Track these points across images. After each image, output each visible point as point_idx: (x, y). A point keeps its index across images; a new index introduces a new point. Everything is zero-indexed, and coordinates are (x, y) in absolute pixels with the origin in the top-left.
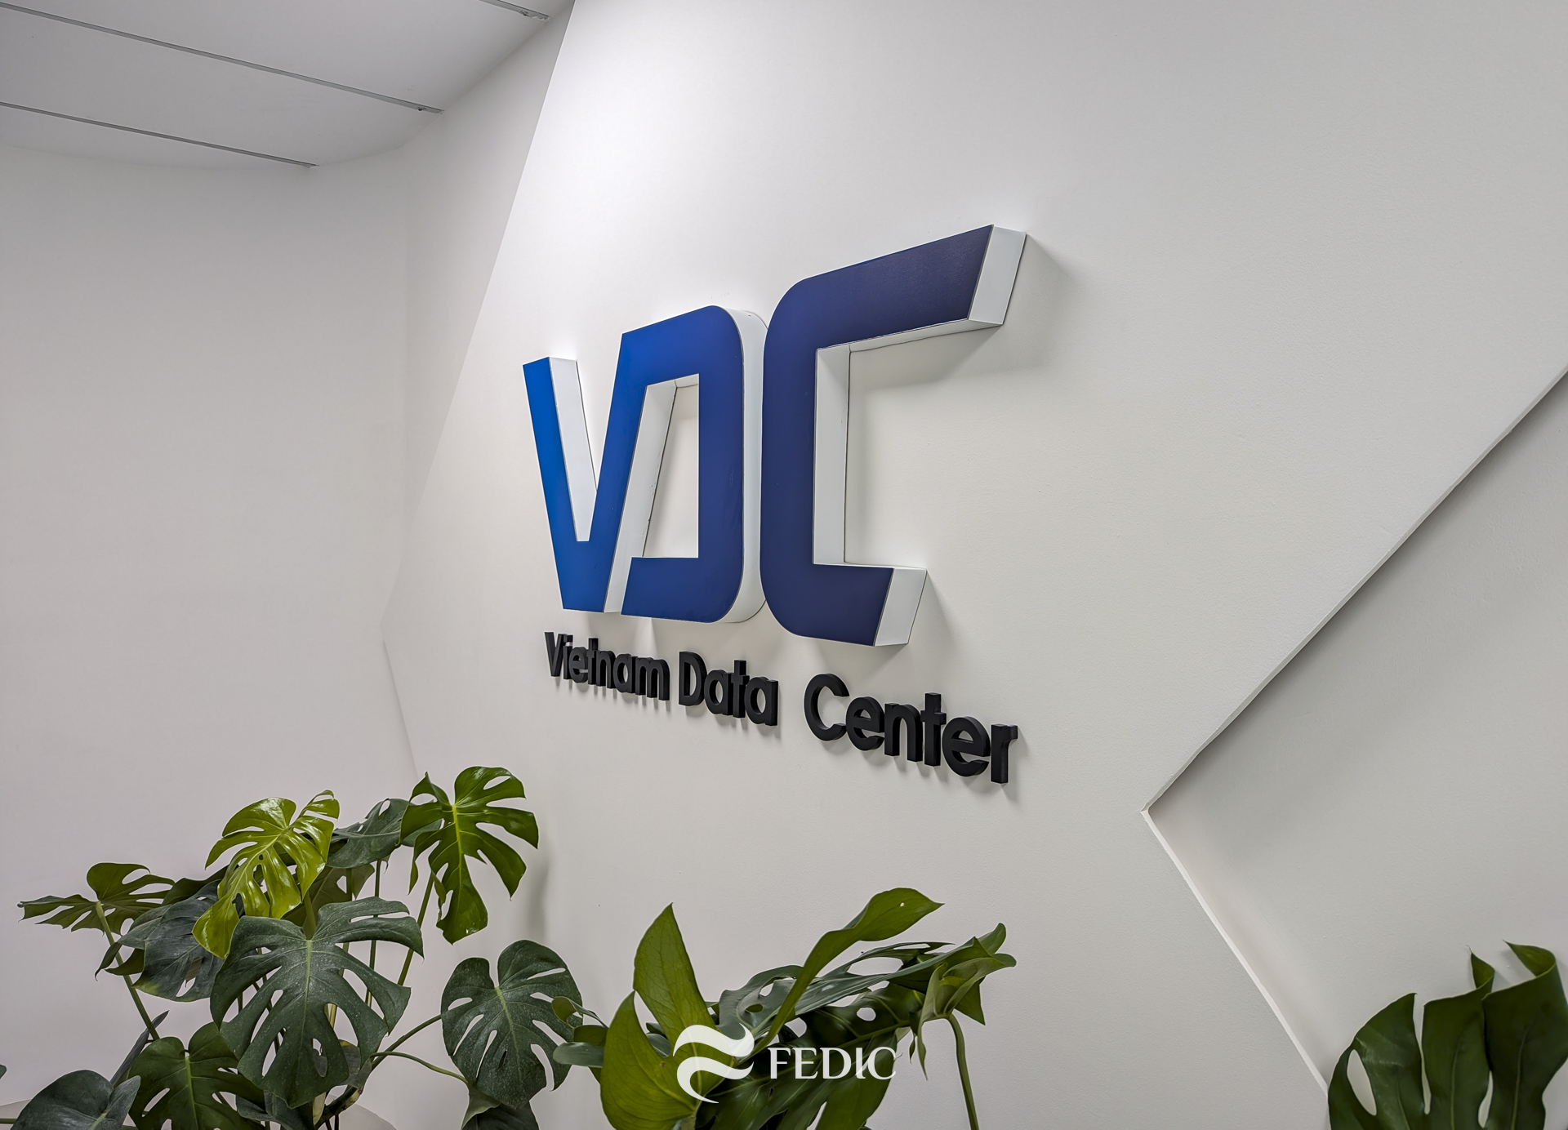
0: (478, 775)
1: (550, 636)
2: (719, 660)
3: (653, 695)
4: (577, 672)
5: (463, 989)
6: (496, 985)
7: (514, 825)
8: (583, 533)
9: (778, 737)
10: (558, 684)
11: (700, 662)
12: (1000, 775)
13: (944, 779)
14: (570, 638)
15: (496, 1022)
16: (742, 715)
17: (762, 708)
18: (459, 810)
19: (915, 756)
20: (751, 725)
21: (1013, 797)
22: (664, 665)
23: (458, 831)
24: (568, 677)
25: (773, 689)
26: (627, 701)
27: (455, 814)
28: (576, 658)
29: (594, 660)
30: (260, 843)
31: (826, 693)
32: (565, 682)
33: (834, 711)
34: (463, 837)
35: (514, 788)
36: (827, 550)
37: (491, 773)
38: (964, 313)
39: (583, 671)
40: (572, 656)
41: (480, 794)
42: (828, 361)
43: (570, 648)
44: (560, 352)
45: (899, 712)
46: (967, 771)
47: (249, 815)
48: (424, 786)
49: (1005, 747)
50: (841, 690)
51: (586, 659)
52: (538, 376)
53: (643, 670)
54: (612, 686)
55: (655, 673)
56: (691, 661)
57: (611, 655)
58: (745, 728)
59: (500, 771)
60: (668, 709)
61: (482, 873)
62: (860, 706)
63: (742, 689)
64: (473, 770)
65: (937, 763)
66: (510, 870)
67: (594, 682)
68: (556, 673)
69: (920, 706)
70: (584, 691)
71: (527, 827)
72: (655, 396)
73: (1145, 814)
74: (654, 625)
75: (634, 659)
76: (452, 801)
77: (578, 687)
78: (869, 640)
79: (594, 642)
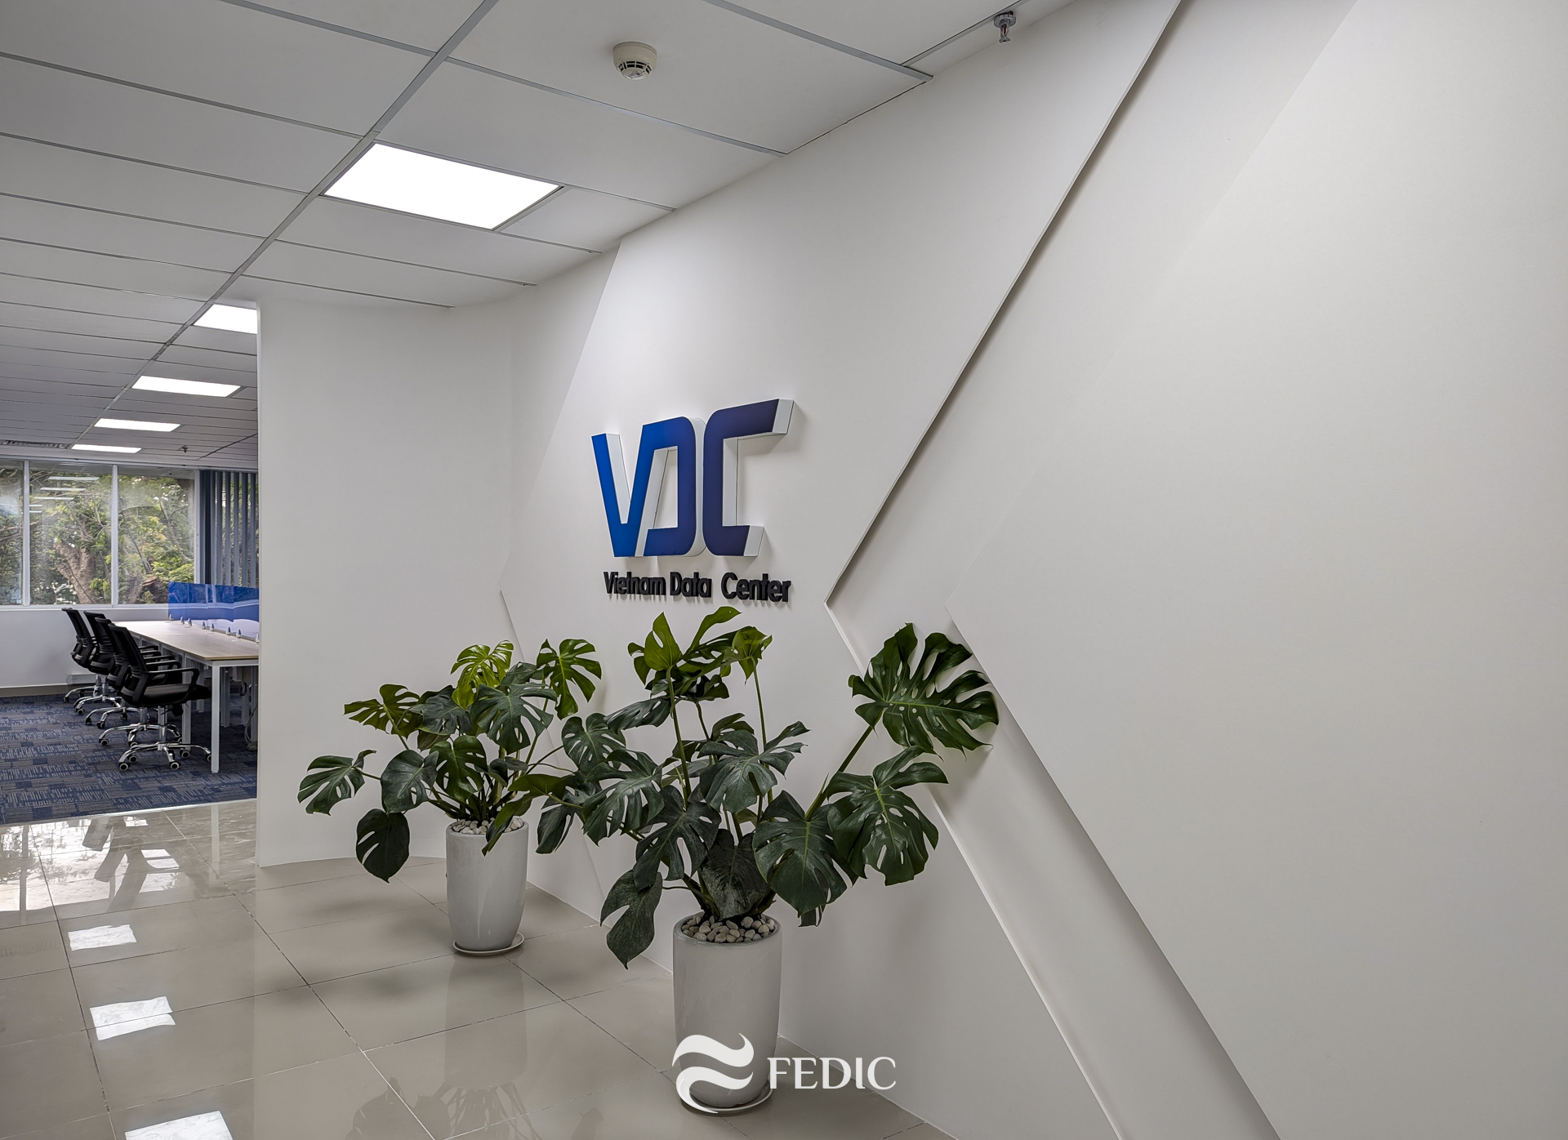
0: (570, 644)
1: (606, 574)
2: (688, 574)
3: (658, 594)
4: (620, 589)
5: (571, 730)
6: (586, 731)
7: (591, 668)
8: (624, 520)
9: (712, 602)
10: (611, 597)
11: (679, 575)
12: (786, 600)
13: (769, 605)
14: (617, 573)
15: (587, 743)
16: (697, 595)
17: (705, 590)
18: (562, 659)
19: (760, 598)
20: (701, 598)
21: (789, 607)
22: (663, 579)
23: (562, 668)
24: (616, 592)
25: (709, 582)
26: (646, 599)
27: (560, 660)
28: (620, 583)
29: (630, 582)
30: (476, 663)
31: (730, 579)
32: (614, 595)
33: (732, 587)
34: (565, 671)
35: (590, 648)
36: (728, 521)
37: (577, 642)
38: (771, 431)
39: (624, 588)
40: (618, 582)
41: (572, 651)
42: (728, 444)
43: (617, 579)
44: (610, 431)
45: (755, 582)
46: (776, 600)
47: (467, 652)
48: (546, 645)
49: (787, 588)
50: (734, 577)
51: (626, 582)
52: (600, 443)
53: (654, 583)
54: (639, 593)
55: (659, 583)
56: (675, 576)
57: (638, 578)
58: (699, 601)
59: (583, 641)
60: (665, 600)
61: (573, 688)
62: (742, 583)
63: (697, 584)
64: (568, 641)
65: (767, 599)
66: (588, 689)
67: (630, 593)
68: (610, 591)
69: (761, 579)
70: (624, 599)
71: (596, 668)
72: (659, 455)
73: (825, 604)
74: (659, 562)
75: (649, 579)
76: (558, 655)
77: (621, 597)
78: (741, 553)
79: (629, 574)
